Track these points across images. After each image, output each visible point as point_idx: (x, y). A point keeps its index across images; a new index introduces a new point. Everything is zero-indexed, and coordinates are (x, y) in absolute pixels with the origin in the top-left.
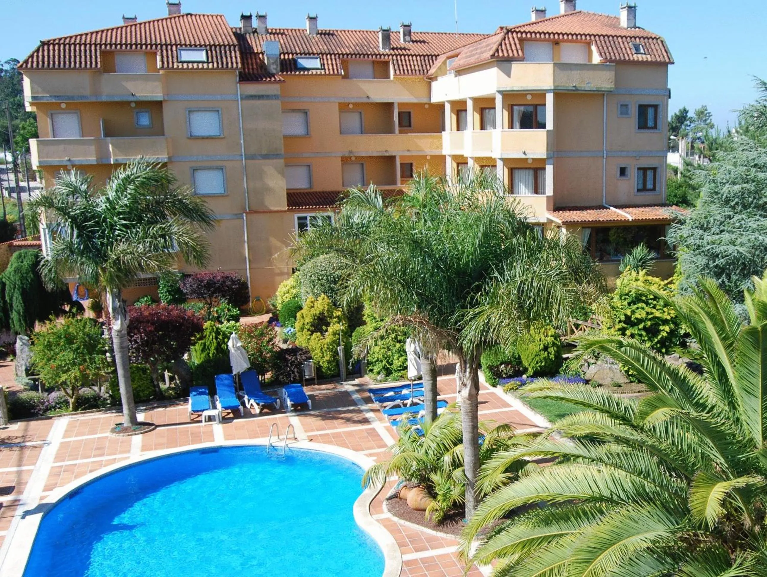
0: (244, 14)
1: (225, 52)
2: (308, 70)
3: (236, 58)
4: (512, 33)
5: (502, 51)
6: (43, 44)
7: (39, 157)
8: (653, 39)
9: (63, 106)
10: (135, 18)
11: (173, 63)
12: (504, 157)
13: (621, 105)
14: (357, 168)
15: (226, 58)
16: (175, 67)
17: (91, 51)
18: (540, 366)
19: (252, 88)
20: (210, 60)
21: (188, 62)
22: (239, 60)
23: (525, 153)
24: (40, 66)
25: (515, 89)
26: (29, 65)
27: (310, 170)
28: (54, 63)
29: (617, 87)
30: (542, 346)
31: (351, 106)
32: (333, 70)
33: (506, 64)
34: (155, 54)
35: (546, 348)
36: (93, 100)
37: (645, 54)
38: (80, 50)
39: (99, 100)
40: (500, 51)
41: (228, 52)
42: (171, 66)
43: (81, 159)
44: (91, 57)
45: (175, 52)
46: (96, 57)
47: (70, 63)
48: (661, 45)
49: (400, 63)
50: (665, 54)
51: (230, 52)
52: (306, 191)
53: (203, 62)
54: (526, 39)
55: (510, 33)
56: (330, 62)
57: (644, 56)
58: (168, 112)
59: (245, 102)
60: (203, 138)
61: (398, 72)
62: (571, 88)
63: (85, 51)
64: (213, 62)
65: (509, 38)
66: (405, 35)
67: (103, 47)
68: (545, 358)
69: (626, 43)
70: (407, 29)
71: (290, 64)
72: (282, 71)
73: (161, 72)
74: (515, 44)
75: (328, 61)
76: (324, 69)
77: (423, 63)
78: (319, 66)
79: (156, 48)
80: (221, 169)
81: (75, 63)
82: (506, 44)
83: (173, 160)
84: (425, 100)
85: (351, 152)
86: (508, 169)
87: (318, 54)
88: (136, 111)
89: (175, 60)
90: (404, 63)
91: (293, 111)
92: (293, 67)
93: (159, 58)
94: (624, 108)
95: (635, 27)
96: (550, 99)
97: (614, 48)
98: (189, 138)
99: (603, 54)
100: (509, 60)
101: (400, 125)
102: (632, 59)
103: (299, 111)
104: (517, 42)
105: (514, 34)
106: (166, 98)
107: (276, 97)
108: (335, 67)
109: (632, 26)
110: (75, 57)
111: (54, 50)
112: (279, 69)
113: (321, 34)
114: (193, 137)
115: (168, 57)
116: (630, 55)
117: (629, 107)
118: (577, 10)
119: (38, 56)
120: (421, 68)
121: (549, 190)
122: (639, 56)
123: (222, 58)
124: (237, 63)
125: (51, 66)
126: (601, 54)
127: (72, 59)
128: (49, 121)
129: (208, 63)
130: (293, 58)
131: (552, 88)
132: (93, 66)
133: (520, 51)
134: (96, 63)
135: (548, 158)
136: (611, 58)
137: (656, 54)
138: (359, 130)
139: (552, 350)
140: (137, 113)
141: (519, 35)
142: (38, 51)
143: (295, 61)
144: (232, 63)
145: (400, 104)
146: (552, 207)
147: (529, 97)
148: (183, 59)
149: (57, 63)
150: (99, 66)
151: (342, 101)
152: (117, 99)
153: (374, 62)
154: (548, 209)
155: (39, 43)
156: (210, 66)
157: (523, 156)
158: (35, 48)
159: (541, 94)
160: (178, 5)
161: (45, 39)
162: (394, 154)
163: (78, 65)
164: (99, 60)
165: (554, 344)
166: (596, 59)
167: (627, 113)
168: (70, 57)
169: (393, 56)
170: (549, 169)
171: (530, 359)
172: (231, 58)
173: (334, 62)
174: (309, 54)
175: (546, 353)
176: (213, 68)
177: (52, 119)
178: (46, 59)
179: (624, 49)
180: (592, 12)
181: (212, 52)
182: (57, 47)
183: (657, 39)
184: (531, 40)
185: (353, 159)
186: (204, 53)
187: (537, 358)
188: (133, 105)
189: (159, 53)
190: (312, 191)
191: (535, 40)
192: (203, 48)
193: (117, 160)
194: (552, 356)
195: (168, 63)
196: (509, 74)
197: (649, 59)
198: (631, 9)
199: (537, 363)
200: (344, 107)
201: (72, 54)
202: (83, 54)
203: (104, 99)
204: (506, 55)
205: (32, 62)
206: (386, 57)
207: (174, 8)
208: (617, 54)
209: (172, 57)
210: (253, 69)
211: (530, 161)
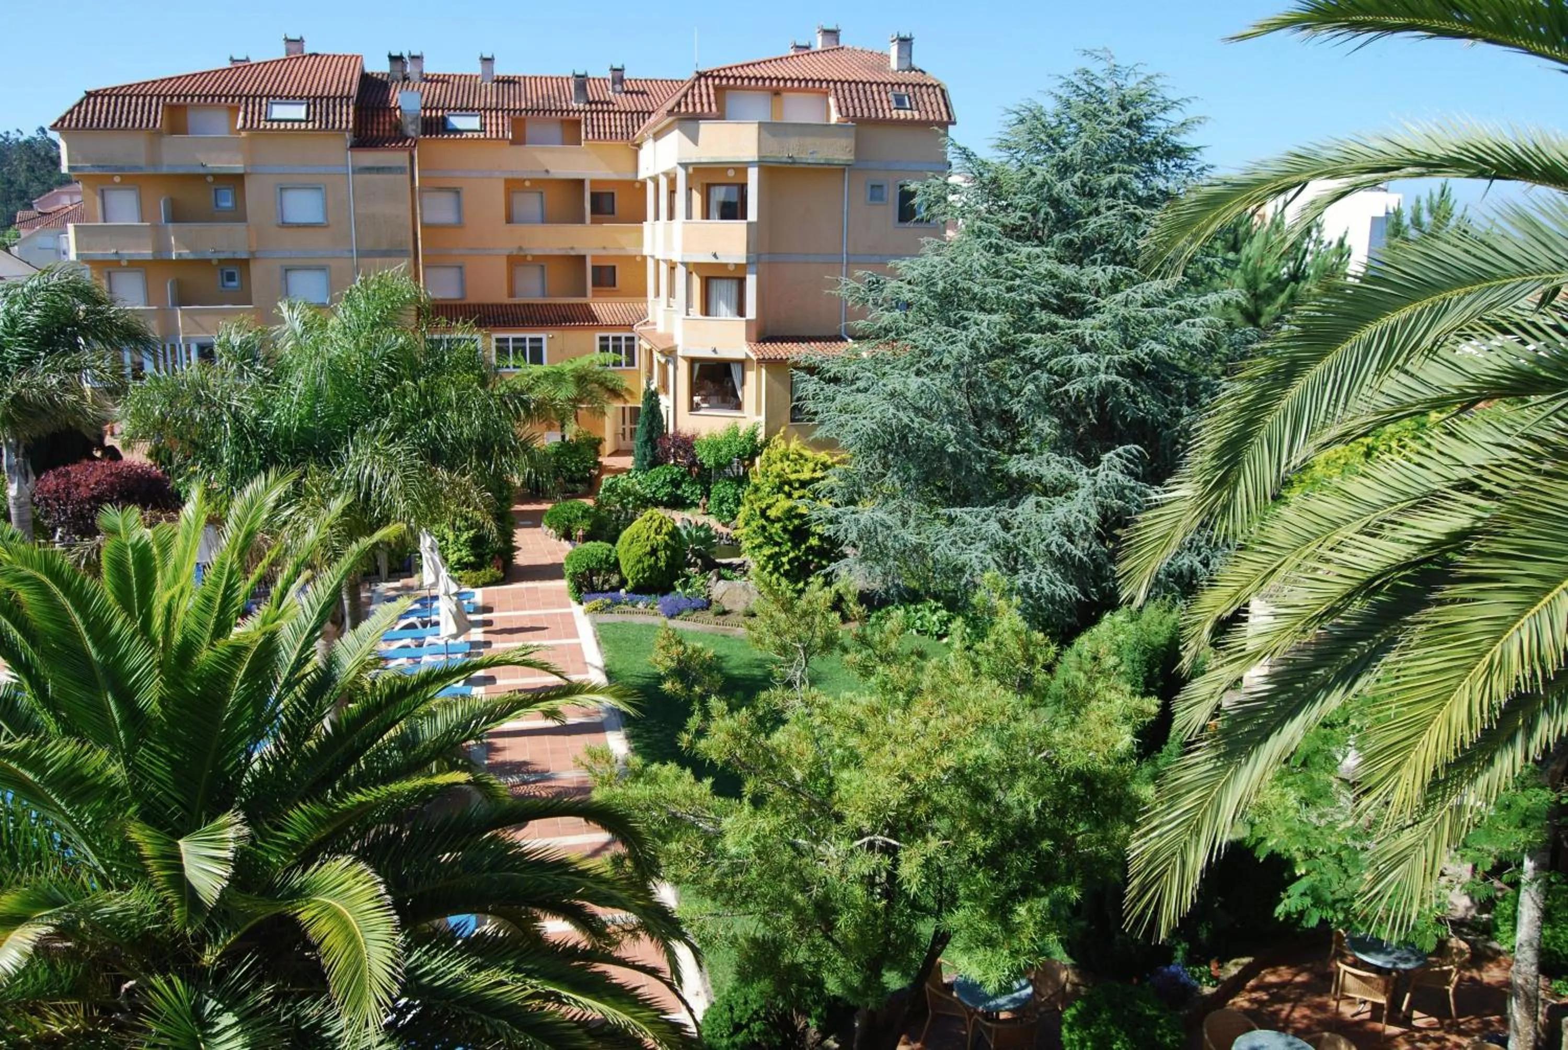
0: (393, 54)
1: (334, 106)
2: (461, 132)
3: (348, 114)
4: (707, 78)
5: (687, 105)
6: (89, 95)
7: (77, 249)
8: (928, 87)
9: (117, 179)
10: (247, 60)
11: (259, 121)
12: (686, 260)
13: (873, 187)
14: (536, 271)
15: (334, 114)
16: (262, 126)
17: (151, 104)
18: (643, 577)
19: (369, 158)
20: (311, 118)
21: (280, 121)
22: (351, 118)
23: (715, 255)
24: (80, 125)
25: (703, 160)
26: (66, 124)
27: (462, 273)
28: (99, 120)
29: (857, 159)
30: (648, 548)
31: (527, 184)
32: (497, 132)
33: (691, 125)
34: (239, 109)
35: (654, 552)
36: (151, 171)
37: (911, 109)
38: (137, 104)
39: (159, 172)
40: (683, 105)
41: (338, 107)
42: (255, 125)
43: (132, 252)
44: (150, 113)
45: (264, 107)
46: (156, 113)
47: (120, 121)
48: (939, 96)
49: (595, 123)
50: (943, 109)
51: (341, 107)
52: (458, 302)
53: (300, 121)
54: (728, 87)
55: (703, 80)
56: (494, 121)
57: (908, 112)
58: (251, 188)
59: (357, 176)
60: (299, 226)
61: (590, 136)
62: (784, 160)
63: (144, 104)
64: (314, 121)
65: (700, 86)
66: (614, 83)
67: (168, 99)
68: (650, 566)
69: (883, 94)
70: (618, 76)
71: (437, 124)
72: (424, 134)
73: (243, 134)
74: (708, 95)
75: (492, 119)
76: (485, 131)
77: (629, 123)
78: (478, 127)
79: (240, 101)
80: (321, 268)
81: (127, 121)
82: (693, 95)
83: (257, 255)
84: (629, 177)
85: (520, 248)
86: (701, 278)
87: (479, 110)
88: (214, 187)
89: (263, 118)
90: (601, 123)
91: (440, 189)
92: (440, 127)
93: (241, 114)
94: (876, 191)
95: (912, 69)
96: (753, 176)
97: (863, 101)
98: (279, 226)
99: (844, 109)
100: (696, 118)
101: (593, 211)
102: (888, 116)
103: (448, 189)
104: (712, 91)
105: (710, 81)
106: (249, 171)
107: (401, 170)
108: (500, 128)
109: (905, 67)
110: (129, 113)
111: (102, 104)
112: (419, 130)
113: (498, 81)
114: (285, 225)
115: (253, 113)
116: (887, 111)
117: (885, 188)
118: (841, 45)
119: (79, 112)
120: (624, 130)
121: (751, 311)
122: (901, 112)
123: (328, 115)
124: (347, 122)
125: (95, 125)
126: (840, 109)
127: (124, 116)
128: (98, 200)
129: (307, 121)
130: (443, 116)
131: (756, 159)
132: (151, 125)
133: (713, 106)
134: (155, 121)
135: (748, 263)
136: (855, 115)
137: (929, 109)
138: (539, 218)
139: (662, 554)
140: (216, 190)
141: (717, 81)
142: (80, 104)
143: (444, 120)
144: (341, 122)
145: (593, 182)
146: (754, 337)
147: (731, 173)
148: (274, 116)
149: (103, 121)
150: (158, 125)
151: (510, 176)
152: (181, 171)
153: (563, 122)
154: (748, 340)
155: (84, 95)
156: (310, 126)
157: (714, 260)
158: (77, 100)
159: (741, 168)
160: (300, 41)
161: (92, 88)
162: (582, 253)
163: (130, 124)
164: (159, 117)
165: (667, 546)
166: (834, 117)
167: (881, 199)
168: (122, 113)
169: (586, 112)
170: (751, 281)
171: (631, 563)
172: (341, 115)
173: (500, 121)
174: (465, 110)
175: (653, 558)
176: (313, 130)
177: (103, 198)
178: (89, 116)
179: (878, 103)
180: (859, 48)
181: (315, 107)
182: (106, 99)
183: (935, 87)
184: (734, 88)
185: (529, 258)
186: (304, 108)
187: (640, 566)
188: (210, 179)
189: (242, 108)
190: (464, 302)
191: (742, 88)
192: (305, 100)
193: (180, 254)
194: (662, 564)
195: (252, 121)
196: (695, 141)
197: (917, 117)
198: (905, 42)
199: (638, 573)
200: (513, 186)
201: (125, 109)
202: (139, 109)
203: (165, 170)
204: (691, 109)
205: (71, 120)
206: (577, 114)
207: (294, 47)
208: (866, 110)
209: (260, 114)
210: (384, 130)
211: (731, 268)
